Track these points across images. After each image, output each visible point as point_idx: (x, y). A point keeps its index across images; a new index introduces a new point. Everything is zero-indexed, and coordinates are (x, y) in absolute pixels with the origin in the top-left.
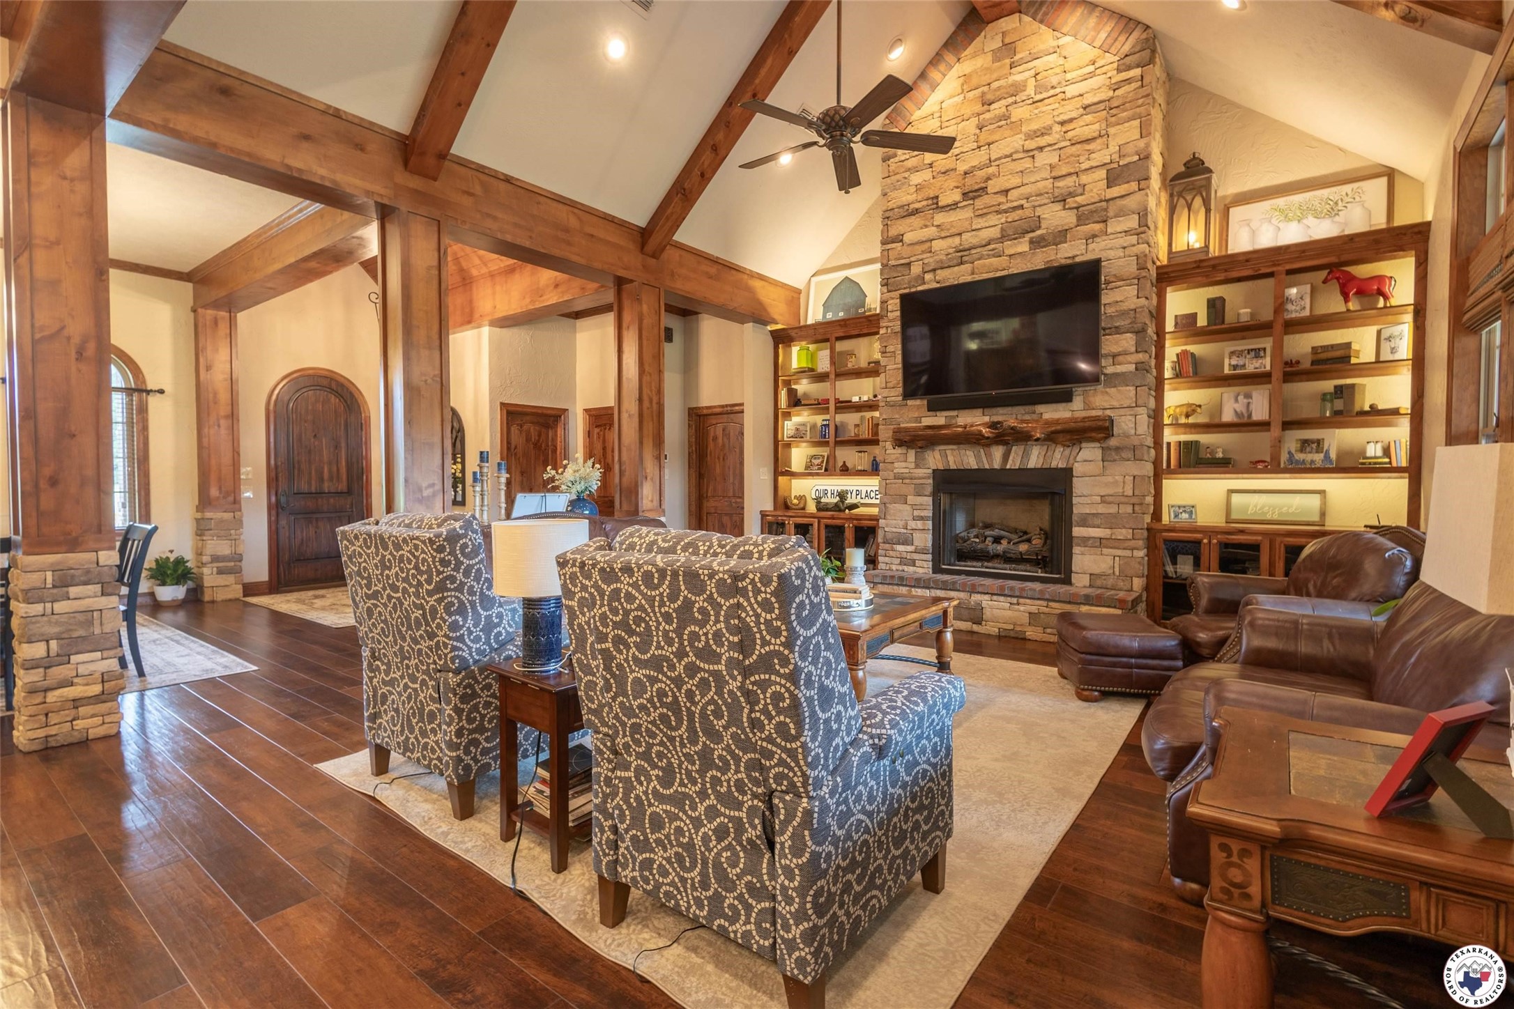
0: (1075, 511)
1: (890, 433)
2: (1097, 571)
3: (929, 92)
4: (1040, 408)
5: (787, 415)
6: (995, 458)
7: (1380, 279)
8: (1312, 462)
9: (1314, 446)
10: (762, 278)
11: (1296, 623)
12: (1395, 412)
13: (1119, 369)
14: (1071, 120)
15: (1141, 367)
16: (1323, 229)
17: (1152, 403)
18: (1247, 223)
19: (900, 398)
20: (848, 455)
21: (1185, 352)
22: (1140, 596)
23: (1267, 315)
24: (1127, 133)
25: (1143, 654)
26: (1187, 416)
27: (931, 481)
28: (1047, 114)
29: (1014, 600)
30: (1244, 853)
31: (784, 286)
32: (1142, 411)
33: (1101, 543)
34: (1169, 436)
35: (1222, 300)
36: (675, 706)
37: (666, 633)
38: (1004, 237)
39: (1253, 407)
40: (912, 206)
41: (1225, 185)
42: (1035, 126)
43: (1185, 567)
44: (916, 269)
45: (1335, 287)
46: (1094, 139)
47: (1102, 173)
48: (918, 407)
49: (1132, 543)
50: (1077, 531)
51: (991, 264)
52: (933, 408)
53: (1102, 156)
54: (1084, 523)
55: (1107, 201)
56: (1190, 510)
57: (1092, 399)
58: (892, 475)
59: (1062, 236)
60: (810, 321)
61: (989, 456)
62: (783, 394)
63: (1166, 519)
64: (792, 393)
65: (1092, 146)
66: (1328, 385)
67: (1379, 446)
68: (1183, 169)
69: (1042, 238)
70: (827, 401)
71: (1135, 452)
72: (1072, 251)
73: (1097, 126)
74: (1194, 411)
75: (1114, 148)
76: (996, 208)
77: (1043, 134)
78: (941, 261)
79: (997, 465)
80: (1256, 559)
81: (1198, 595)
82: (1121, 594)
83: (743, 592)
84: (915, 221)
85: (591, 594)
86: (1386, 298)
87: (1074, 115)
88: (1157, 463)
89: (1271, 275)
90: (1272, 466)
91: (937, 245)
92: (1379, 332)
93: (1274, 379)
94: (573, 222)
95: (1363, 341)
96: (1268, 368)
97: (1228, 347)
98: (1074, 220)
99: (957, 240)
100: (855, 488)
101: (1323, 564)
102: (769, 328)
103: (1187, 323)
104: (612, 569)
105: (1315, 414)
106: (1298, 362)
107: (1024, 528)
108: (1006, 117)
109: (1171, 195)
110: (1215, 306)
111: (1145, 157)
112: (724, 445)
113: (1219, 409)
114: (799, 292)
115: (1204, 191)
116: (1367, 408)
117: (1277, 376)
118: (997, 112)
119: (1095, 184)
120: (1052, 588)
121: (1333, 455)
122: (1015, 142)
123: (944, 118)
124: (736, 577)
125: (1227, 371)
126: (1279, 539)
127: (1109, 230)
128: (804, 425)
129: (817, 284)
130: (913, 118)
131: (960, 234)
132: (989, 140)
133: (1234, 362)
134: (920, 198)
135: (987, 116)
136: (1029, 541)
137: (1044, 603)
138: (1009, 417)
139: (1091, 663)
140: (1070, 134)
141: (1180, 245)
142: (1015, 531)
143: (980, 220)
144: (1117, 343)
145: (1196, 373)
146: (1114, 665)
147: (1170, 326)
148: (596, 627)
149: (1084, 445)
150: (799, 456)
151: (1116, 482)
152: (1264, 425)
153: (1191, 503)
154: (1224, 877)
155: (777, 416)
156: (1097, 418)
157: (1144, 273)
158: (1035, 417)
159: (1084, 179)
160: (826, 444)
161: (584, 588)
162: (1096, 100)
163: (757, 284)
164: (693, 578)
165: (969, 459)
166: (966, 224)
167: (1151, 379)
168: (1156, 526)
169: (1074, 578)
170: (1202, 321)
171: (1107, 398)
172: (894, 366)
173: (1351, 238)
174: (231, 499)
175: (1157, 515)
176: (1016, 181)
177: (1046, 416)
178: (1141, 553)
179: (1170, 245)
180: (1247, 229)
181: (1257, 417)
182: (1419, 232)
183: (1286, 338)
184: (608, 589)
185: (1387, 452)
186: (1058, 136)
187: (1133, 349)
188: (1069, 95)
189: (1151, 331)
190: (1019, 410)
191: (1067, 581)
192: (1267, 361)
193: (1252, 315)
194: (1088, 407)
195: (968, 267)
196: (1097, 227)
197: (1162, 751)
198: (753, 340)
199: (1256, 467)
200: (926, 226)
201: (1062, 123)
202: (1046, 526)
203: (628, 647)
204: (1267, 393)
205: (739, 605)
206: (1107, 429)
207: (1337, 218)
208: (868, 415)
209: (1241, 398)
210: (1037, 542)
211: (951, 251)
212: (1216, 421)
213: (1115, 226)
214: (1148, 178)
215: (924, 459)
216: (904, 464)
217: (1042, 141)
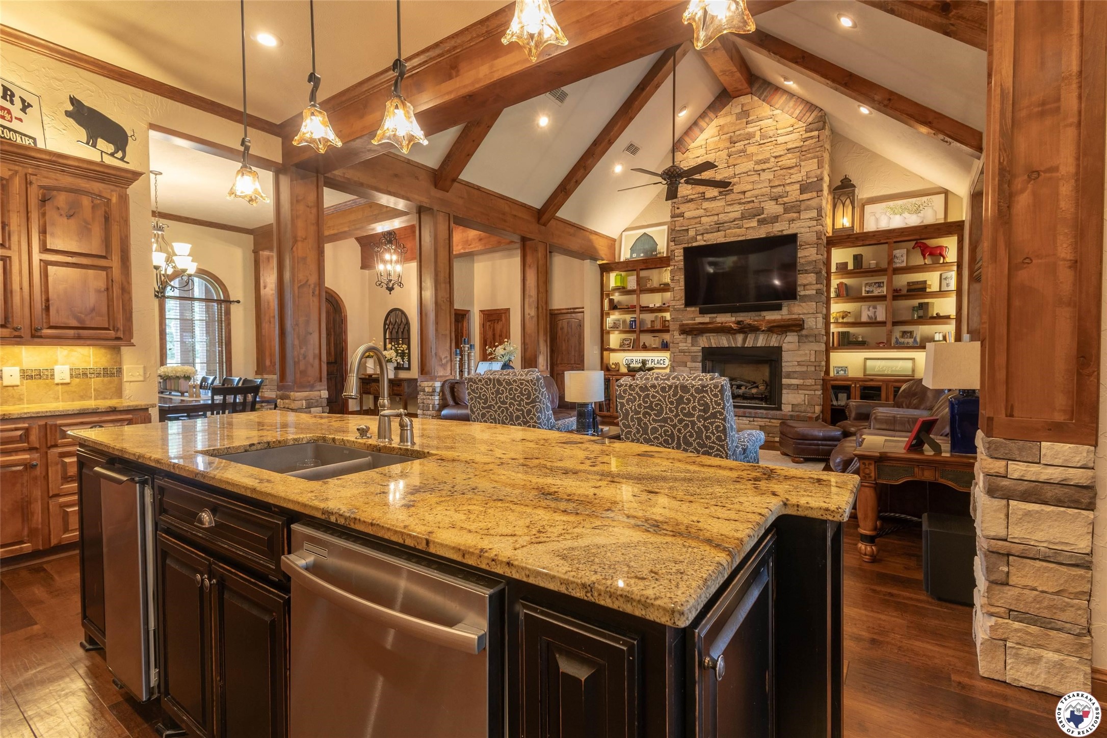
0: (783, 370)
1: (677, 327)
2: (795, 402)
3: (699, 133)
4: (764, 313)
5: (608, 314)
6: (738, 341)
7: (941, 248)
8: (908, 343)
9: (909, 334)
10: (596, 233)
11: (894, 417)
12: (948, 317)
13: (807, 293)
14: (780, 156)
15: (819, 292)
16: (913, 220)
17: (824, 311)
18: (874, 214)
19: (683, 306)
20: (646, 339)
21: (841, 283)
22: (819, 415)
23: (884, 265)
24: (811, 165)
25: (825, 439)
26: (843, 318)
27: (701, 354)
28: (767, 151)
29: (752, 419)
30: (870, 464)
31: (607, 238)
32: (820, 315)
33: (798, 387)
34: (833, 329)
35: (861, 256)
36: (672, 436)
37: (670, 408)
38: (743, 217)
39: (877, 314)
40: (689, 197)
41: (862, 193)
42: (760, 157)
43: (842, 400)
44: (692, 233)
45: (918, 250)
46: (793, 167)
47: (797, 186)
48: (693, 312)
49: (815, 387)
50: (785, 381)
51: (736, 232)
52: (702, 312)
53: (797, 177)
54: (789, 376)
55: (800, 201)
56: (845, 369)
57: (793, 309)
58: (677, 350)
59: (775, 219)
60: (622, 260)
61: (735, 340)
62: (606, 302)
63: (832, 374)
64: (611, 301)
65: (792, 171)
66: (916, 302)
67: (941, 335)
68: (840, 184)
69: (764, 219)
70: (634, 307)
71: (816, 338)
72: (781, 228)
73: (794, 160)
74: (847, 315)
75: (803, 173)
76: (739, 201)
77: (765, 163)
78: (707, 229)
79: (739, 345)
80: (879, 395)
81: (850, 412)
82: (809, 415)
83: (706, 392)
84: (691, 205)
85: (634, 397)
86: (944, 258)
87: (782, 153)
88: (827, 343)
89: (886, 243)
90: (887, 345)
91: (704, 220)
92: (941, 275)
93: (888, 299)
94: (507, 209)
95: (932, 279)
96: (885, 293)
97: (864, 281)
98: (782, 210)
99: (716, 218)
100: (651, 358)
101: (910, 394)
102: (598, 263)
103: (842, 267)
104: (646, 387)
105: (909, 318)
106: (900, 290)
107: (753, 380)
108: (744, 151)
109: (834, 198)
110: (857, 259)
111: (821, 179)
112: (568, 332)
113: (859, 314)
114: (614, 240)
115: (851, 196)
116: (935, 315)
117: (889, 297)
118: (739, 148)
119: (794, 193)
120: (772, 413)
121: (918, 340)
122: (750, 165)
123: (708, 149)
124: (703, 386)
125: (864, 294)
126: (891, 384)
127: (801, 218)
128: (619, 320)
129: (626, 236)
130: (689, 147)
131: (718, 215)
132: (735, 163)
133: (867, 289)
134: (694, 193)
135: (733, 149)
136: (757, 387)
137: (768, 420)
138: (748, 318)
139: (800, 444)
140: (780, 164)
141: (838, 226)
142: (749, 382)
143: (729, 207)
144: (806, 279)
145: (847, 295)
146: (811, 445)
147: (833, 269)
148: (635, 409)
149: (788, 334)
150: (615, 339)
151: (806, 354)
152: (883, 323)
153: (845, 365)
154: (864, 472)
155: (603, 315)
156: (795, 320)
157: (820, 241)
158: (761, 318)
159: (788, 188)
160: (634, 332)
161: (631, 395)
162: (794, 146)
163: (593, 237)
164: (685, 388)
165: (724, 341)
166: (721, 209)
167: (824, 298)
168: (827, 378)
169: (783, 407)
170: (850, 267)
171: (800, 308)
172: (680, 287)
173: (926, 227)
175: (827, 372)
176: (749, 187)
177: (767, 318)
178: (820, 392)
179: (833, 225)
180: (874, 217)
181: (879, 319)
182: (959, 226)
183: (894, 276)
184: (643, 394)
185: (945, 338)
186: (773, 164)
187: (815, 282)
188: (779, 142)
189: (824, 272)
190: (753, 314)
191: (779, 409)
192: (885, 289)
193: (877, 264)
194: (790, 313)
195: (722, 233)
196: (795, 215)
197: (839, 462)
198: (589, 269)
199: (878, 346)
200: (698, 209)
201: (776, 157)
202: (767, 379)
203: (650, 415)
204: (884, 306)
205: (704, 396)
206: (801, 325)
207: (919, 214)
208: (660, 315)
209: (871, 309)
210: (762, 387)
211: (712, 223)
212: (858, 321)
213: (804, 215)
214: (822, 191)
215: (697, 341)
216: (685, 344)
217: (764, 166)
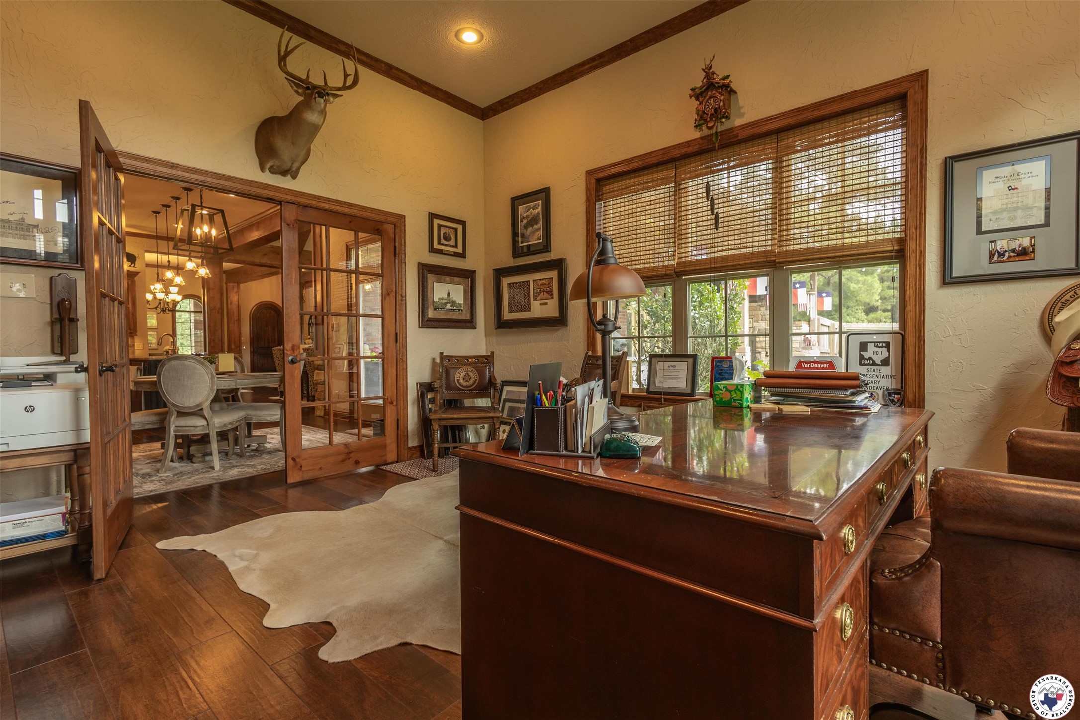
174: (238, 349)
